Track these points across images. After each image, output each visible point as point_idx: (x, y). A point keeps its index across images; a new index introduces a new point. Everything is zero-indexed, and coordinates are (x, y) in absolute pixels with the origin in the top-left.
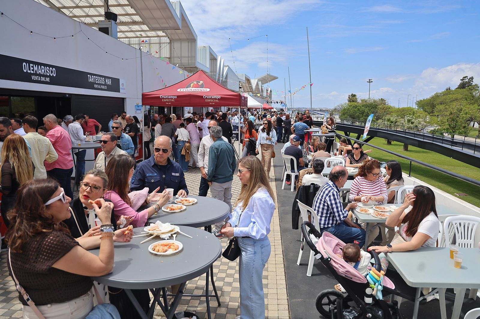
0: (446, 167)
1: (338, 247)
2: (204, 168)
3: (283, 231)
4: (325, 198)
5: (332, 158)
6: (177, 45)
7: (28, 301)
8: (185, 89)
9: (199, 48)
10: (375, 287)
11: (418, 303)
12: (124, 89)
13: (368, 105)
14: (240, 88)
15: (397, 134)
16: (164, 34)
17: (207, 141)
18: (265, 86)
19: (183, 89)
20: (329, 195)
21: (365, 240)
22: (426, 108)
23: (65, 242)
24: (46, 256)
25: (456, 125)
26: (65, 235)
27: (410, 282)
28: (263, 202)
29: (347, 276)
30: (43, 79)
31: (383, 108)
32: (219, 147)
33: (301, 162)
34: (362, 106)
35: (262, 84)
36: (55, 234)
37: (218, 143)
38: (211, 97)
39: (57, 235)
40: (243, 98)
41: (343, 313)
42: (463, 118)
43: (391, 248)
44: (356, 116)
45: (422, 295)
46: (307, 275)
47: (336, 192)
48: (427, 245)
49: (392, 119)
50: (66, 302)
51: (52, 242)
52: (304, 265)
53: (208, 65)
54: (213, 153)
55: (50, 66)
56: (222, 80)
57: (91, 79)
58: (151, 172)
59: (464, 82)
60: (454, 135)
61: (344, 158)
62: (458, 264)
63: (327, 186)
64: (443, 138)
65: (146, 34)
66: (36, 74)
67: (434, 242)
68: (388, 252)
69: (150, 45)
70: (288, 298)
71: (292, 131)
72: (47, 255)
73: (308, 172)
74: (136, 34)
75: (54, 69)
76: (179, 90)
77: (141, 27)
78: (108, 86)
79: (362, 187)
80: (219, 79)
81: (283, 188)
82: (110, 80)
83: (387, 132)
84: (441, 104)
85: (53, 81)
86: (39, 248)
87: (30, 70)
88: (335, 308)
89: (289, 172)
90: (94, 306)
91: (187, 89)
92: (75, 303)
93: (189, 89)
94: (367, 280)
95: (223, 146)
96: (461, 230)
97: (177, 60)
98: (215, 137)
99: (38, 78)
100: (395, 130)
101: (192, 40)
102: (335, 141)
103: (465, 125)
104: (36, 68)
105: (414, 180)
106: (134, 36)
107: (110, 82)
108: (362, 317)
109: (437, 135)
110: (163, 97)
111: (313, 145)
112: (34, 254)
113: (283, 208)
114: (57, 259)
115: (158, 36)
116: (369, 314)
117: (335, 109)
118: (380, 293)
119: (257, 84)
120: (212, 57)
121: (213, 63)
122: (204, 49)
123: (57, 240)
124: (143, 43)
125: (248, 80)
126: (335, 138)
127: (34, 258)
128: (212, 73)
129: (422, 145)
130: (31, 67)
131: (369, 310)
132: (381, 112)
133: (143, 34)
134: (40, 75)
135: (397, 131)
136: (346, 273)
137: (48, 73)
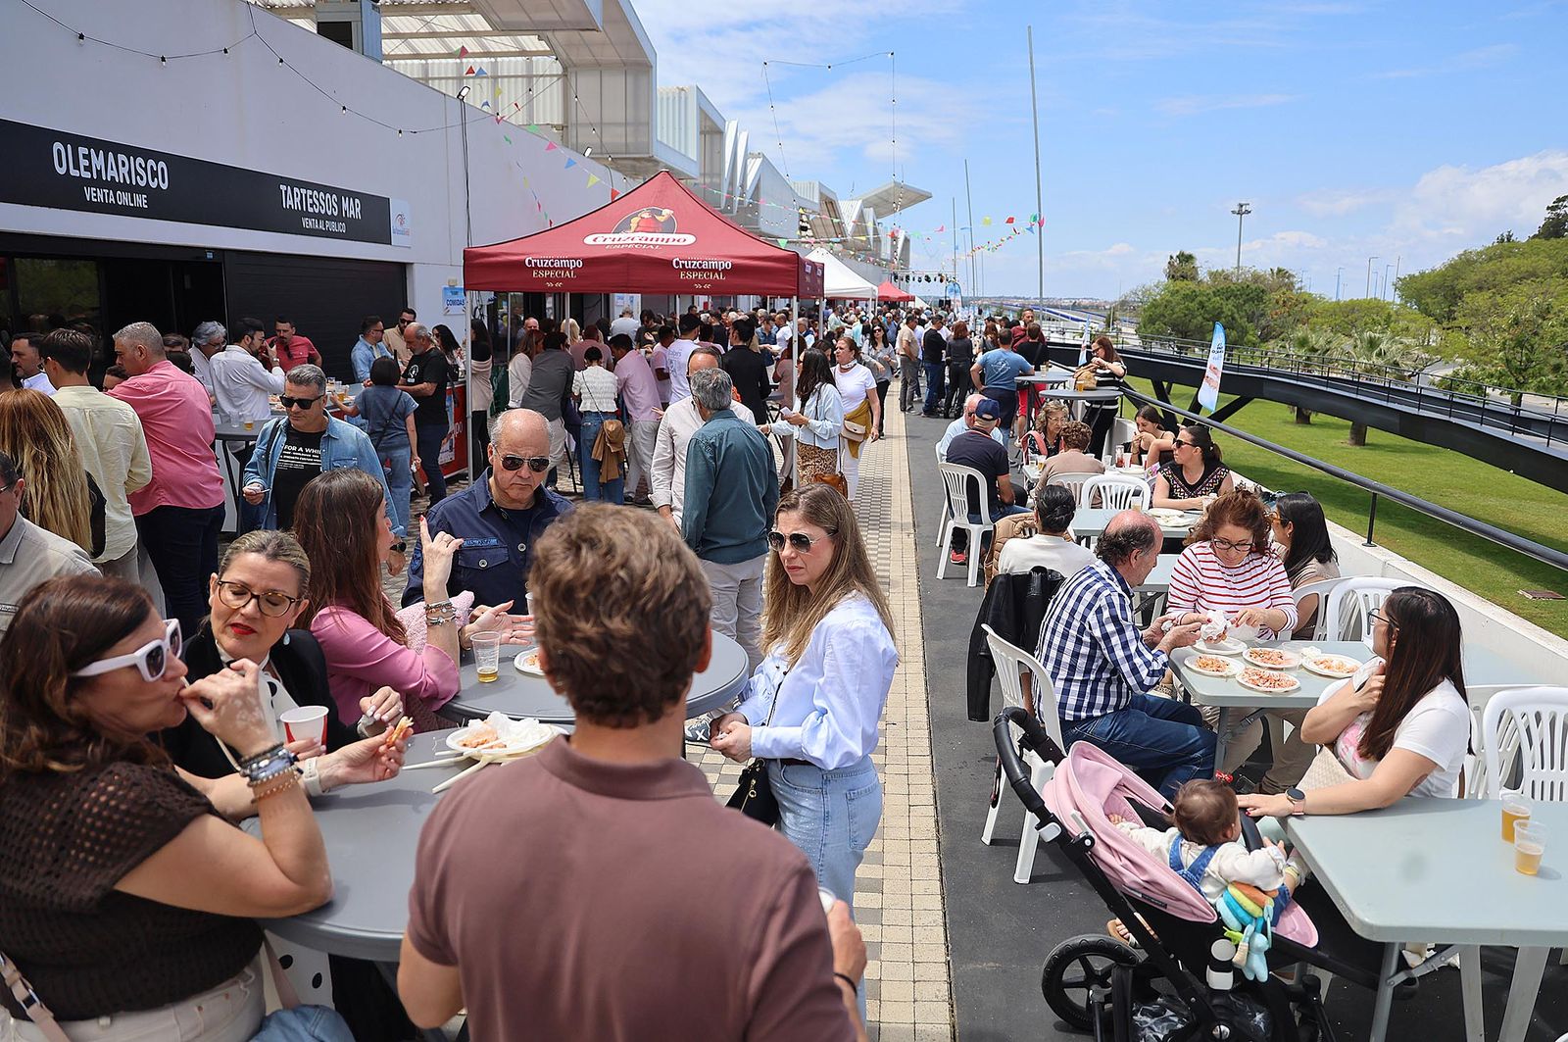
0: (1492, 502)
1: (1121, 796)
2: (672, 510)
3: (938, 725)
4: (1084, 618)
5: (1108, 474)
6: (586, 83)
7: (28, 1007)
8: (612, 236)
9: (661, 93)
10: (1243, 940)
11: (1389, 992)
12: (406, 233)
13: (1233, 290)
14: (803, 229)
15: (1329, 390)
16: (543, 46)
17: (683, 419)
18: (887, 223)
19: (606, 236)
20: (1097, 605)
21: (1214, 763)
22: (1429, 300)
23: (159, 806)
24: (91, 851)
25: (1529, 361)
26: (160, 779)
27: (1363, 924)
28: (855, 644)
29: (1150, 899)
30: (124, 198)
31: (1284, 302)
32: (721, 439)
33: (1005, 489)
34: (1214, 292)
35: (878, 215)
36: (124, 774)
37: (719, 425)
38: (700, 265)
39: (133, 779)
40: (809, 269)
41: (1134, 1017)
42: (1553, 339)
43: (1302, 802)
44: (1192, 327)
45: (1403, 965)
46: (1016, 880)
47: (1120, 595)
48: (1425, 791)
49: (1313, 339)
50: (166, 1005)
51: (113, 803)
52: (1006, 843)
53: (693, 153)
54: (701, 462)
55: (147, 154)
56: (741, 202)
57: (291, 200)
58: (478, 531)
59: (1559, 215)
60: (1521, 394)
61: (1148, 477)
62: (1528, 863)
63: (1090, 577)
64: (1484, 403)
65: (482, 45)
66: (99, 183)
67: (1447, 783)
68: (1291, 815)
69: (495, 84)
70: (949, 958)
71: (975, 378)
72: (97, 848)
73: (1025, 525)
74: (446, 46)
75: (162, 164)
76: (589, 240)
77: (462, 19)
78: (350, 221)
79: (1206, 581)
80: (730, 201)
81: (940, 575)
82: (357, 201)
83: (1295, 382)
84: (1480, 289)
85: (159, 207)
86: (67, 827)
87: (77, 167)
88: (1108, 998)
89: (961, 520)
90: (267, 1014)
91: (617, 236)
92: (196, 1009)
93: (623, 236)
94: (1219, 914)
95: (737, 440)
96: (1541, 734)
97: (588, 136)
98: (711, 406)
99: (108, 194)
100: (1321, 377)
101: (638, 66)
102: (1118, 414)
103: (1557, 361)
104: (98, 162)
105: (1383, 558)
106: (443, 51)
107: (358, 210)
108: (1198, 1035)
109: (1464, 394)
110: (536, 263)
111: (1045, 430)
112: (49, 847)
113: (942, 644)
114: (130, 862)
115: (523, 53)
116: (1223, 1027)
117: (1123, 303)
118: (1261, 958)
119: (861, 216)
120: (708, 123)
121: (712, 143)
122: (680, 98)
123: (132, 795)
124: (471, 75)
125: (830, 205)
126: (1119, 406)
127: (49, 858)
128: (708, 180)
129: (1413, 428)
130: (81, 157)
131: (1220, 1014)
132: (1276, 314)
133: (471, 45)
134: (113, 185)
135: (1329, 381)
136: (1145, 888)
137: (142, 179)
